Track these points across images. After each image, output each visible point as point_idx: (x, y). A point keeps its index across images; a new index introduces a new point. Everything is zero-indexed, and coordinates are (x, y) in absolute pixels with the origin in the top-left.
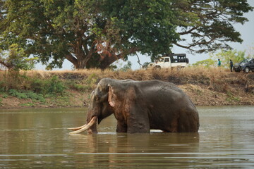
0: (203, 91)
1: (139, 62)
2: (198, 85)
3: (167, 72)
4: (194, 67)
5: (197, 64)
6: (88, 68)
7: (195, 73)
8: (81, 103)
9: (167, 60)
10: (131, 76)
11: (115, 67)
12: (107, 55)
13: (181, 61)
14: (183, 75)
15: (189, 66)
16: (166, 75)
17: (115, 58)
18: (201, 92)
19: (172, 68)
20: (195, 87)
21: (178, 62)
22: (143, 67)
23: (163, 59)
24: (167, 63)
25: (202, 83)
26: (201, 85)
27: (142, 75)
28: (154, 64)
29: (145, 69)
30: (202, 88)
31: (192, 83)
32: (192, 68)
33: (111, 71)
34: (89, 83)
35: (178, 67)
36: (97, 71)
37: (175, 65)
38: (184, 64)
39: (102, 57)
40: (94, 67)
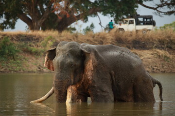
0: (171, 56)
1: (100, 23)
2: (165, 50)
3: (131, 35)
4: (162, 30)
5: (164, 27)
6: (44, 29)
7: (163, 37)
8: (35, 68)
9: (131, 22)
10: (91, 39)
11: (74, 29)
12: (65, 16)
13: (148, 24)
14: (148, 39)
15: (156, 30)
16: (130, 38)
17: (74, 19)
18: (168, 58)
19: (137, 31)
20: (162, 52)
21: (144, 24)
22: (106, 29)
23: (127, 21)
24: (131, 25)
25: (170, 48)
26: (168, 51)
27: (104, 38)
28: (117, 26)
29: (107, 31)
30: (170, 53)
31: (159, 48)
32: (159, 31)
33: (69, 33)
34: (45, 46)
35: (144, 30)
36: (54, 33)
37: (141, 27)
38: (150, 27)
39: (60, 18)
40: (50, 29)
